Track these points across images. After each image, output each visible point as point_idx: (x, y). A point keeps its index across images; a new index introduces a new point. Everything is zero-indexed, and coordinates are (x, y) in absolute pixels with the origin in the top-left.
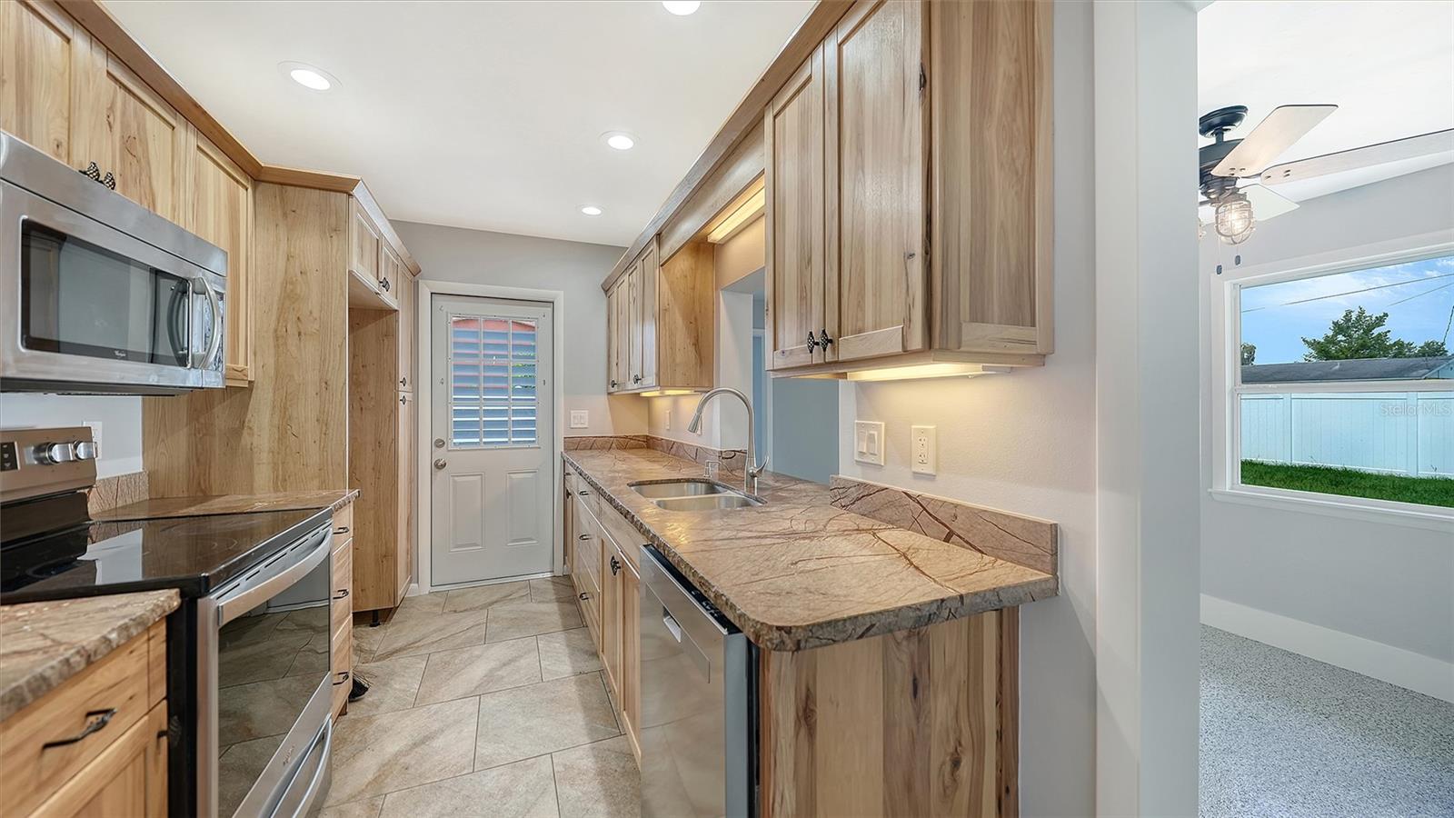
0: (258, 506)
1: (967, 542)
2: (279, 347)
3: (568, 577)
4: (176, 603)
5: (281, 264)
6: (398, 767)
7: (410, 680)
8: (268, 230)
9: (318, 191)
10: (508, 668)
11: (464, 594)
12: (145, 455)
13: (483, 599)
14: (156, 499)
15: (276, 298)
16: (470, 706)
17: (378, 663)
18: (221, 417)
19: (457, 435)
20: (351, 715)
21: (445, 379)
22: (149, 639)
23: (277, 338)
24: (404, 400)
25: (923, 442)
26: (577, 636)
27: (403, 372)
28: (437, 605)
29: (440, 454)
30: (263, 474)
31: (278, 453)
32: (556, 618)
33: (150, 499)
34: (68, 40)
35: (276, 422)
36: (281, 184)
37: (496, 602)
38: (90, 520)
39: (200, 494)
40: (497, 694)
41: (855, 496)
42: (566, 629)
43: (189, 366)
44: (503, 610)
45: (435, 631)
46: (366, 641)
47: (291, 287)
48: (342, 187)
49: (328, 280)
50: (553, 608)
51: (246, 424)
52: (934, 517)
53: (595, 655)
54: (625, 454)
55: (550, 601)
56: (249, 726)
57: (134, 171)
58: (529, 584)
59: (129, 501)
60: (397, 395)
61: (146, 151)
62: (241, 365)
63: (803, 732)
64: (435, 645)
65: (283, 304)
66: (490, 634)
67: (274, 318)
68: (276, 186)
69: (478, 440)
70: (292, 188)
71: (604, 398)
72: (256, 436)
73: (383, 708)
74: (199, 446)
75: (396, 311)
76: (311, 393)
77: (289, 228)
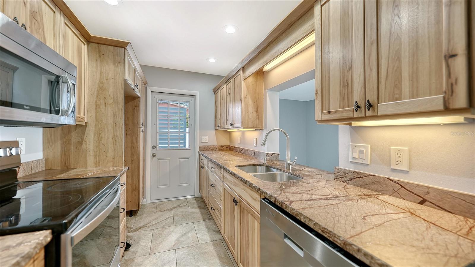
0: (90, 174)
1: (438, 206)
2: (97, 109)
3: (202, 198)
4: (49, 239)
5: (98, 75)
7: (147, 241)
8: (93, 62)
9: (113, 47)
10: (184, 237)
11: (163, 204)
12: (44, 151)
13: (171, 206)
14: (48, 170)
15: (96, 89)
16: (172, 255)
17: (134, 233)
18: (74, 137)
20: (125, 257)
21: (155, 123)
22: (34, 261)
23: (96, 105)
24: (142, 131)
25: (399, 155)
26: (209, 223)
27: (142, 121)
28: (154, 208)
29: (154, 151)
30: (91, 160)
31: (97, 152)
32: (200, 215)
33: (46, 170)
35: (96, 139)
37: (176, 207)
38: (18, 181)
39: (66, 168)
40: (183, 249)
41: (351, 177)
42: (204, 220)
43: (60, 114)
44: (179, 211)
45: (154, 219)
46: (128, 223)
47: (102, 85)
48: (122, 45)
49: (117, 83)
50: (197, 210)
51: (84, 140)
52: (410, 192)
53: (220, 232)
54: (222, 152)
55: (196, 208)
56: (85, 261)
57: (36, 27)
58: (186, 200)
59: (37, 171)
60: (139, 129)
61: (42, 19)
62: (82, 116)
64: (155, 225)
65: (99, 92)
66: (175, 222)
67: (95, 97)
68: (97, 44)
70: (103, 45)
71: (213, 132)
72: (88, 145)
73: (138, 254)
74: (65, 148)
75: (139, 97)
76: (110, 128)
77: (101, 61)
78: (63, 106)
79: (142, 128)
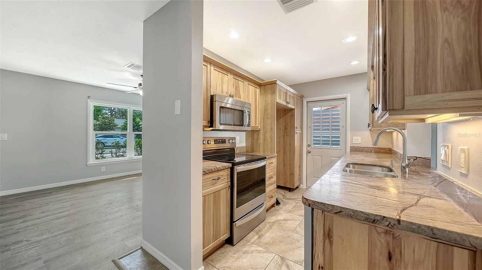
2: (264, 121)
5: (264, 103)
6: (279, 222)
7: (290, 206)
8: (262, 96)
9: (270, 85)
12: (246, 143)
15: (263, 110)
17: (285, 199)
18: (255, 136)
19: (314, 144)
20: (276, 208)
21: (310, 126)
22: (227, 171)
23: (264, 119)
24: (296, 133)
25: (462, 156)
27: (296, 125)
29: (309, 148)
30: (261, 148)
31: (264, 144)
33: (246, 151)
34: (228, 75)
35: (263, 137)
36: (264, 85)
38: (235, 153)
39: (253, 151)
41: (438, 181)
47: (266, 108)
51: (259, 138)
57: (237, 93)
60: (294, 131)
61: (240, 88)
62: (257, 125)
65: (264, 112)
67: (263, 115)
69: (320, 146)
70: (266, 86)
71: (368, 132)
72: (260, 141)
73: (282, 209)
74: (252, 142)
76: (269, 131)
77: (265, 95)
79: (297, 131)
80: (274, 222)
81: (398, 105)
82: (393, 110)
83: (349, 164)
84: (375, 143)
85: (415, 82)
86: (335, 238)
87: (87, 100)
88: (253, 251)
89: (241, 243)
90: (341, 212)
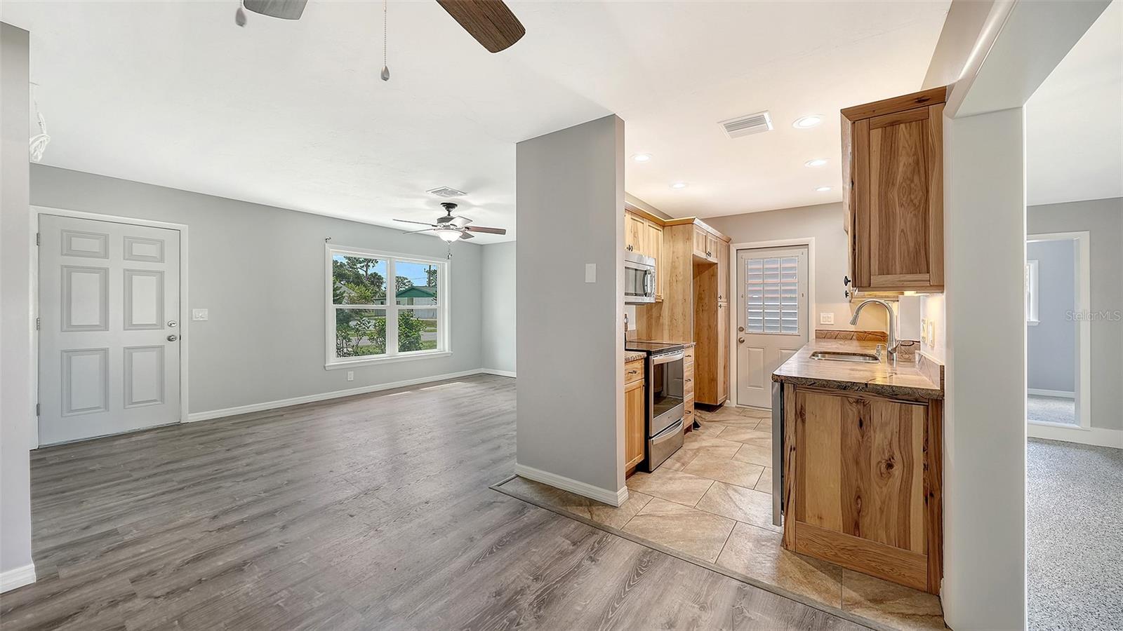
0: (665, 343)
2: (671, 288)
5: (671, 255)
6: (707, 449)
7: (717, 431)
8: (667, 243)
9: (683, 225)
10: (761, 440)
15: (670, 268)
16: (738, 444)
17: (707, 422)
18: (655, 312)
19: (750, 326)
20: (693, 432)
21: (743, 294)
23: (669, 285)
24: (720, 306)
27: (721, 291)
28: (738, 412)
29: (741, 335)
31: (670, 326)
33: (637, 339)
35: (669, 315)
36: (672, 226)
37: (767, 418)
39: (649, 339)
40: (751, 445)
43: (647, 296)
45: (734, 420)
46: (701, 413)
47: (674, 264)
48: (690, 222)
51: (661, 315)
60: (717, 304)
62: (660, 294)
63: (799, 420)
64: (731, 424)
65: (672, 271)
66: (758, 428)
67: (669, 277)
68: (670, 227)
70: (674, 226)
71: (846, 306)
72: (664, 319)
73: (705, 434)
74: (649, 323)
75: (717, 264)
76: (680, 303)
77: (674, 242)
78: (649, 291)
79: (722, 302)
80: (698, 449)
81: (865, 283)
82: (861, 287)
83: (816, 352)
84: (854, 322)
85: (879, 263)
86: (807, 416)
87: (325, 245)
88: (680, 479)
89: (660, 470)
90: (815, 383)
